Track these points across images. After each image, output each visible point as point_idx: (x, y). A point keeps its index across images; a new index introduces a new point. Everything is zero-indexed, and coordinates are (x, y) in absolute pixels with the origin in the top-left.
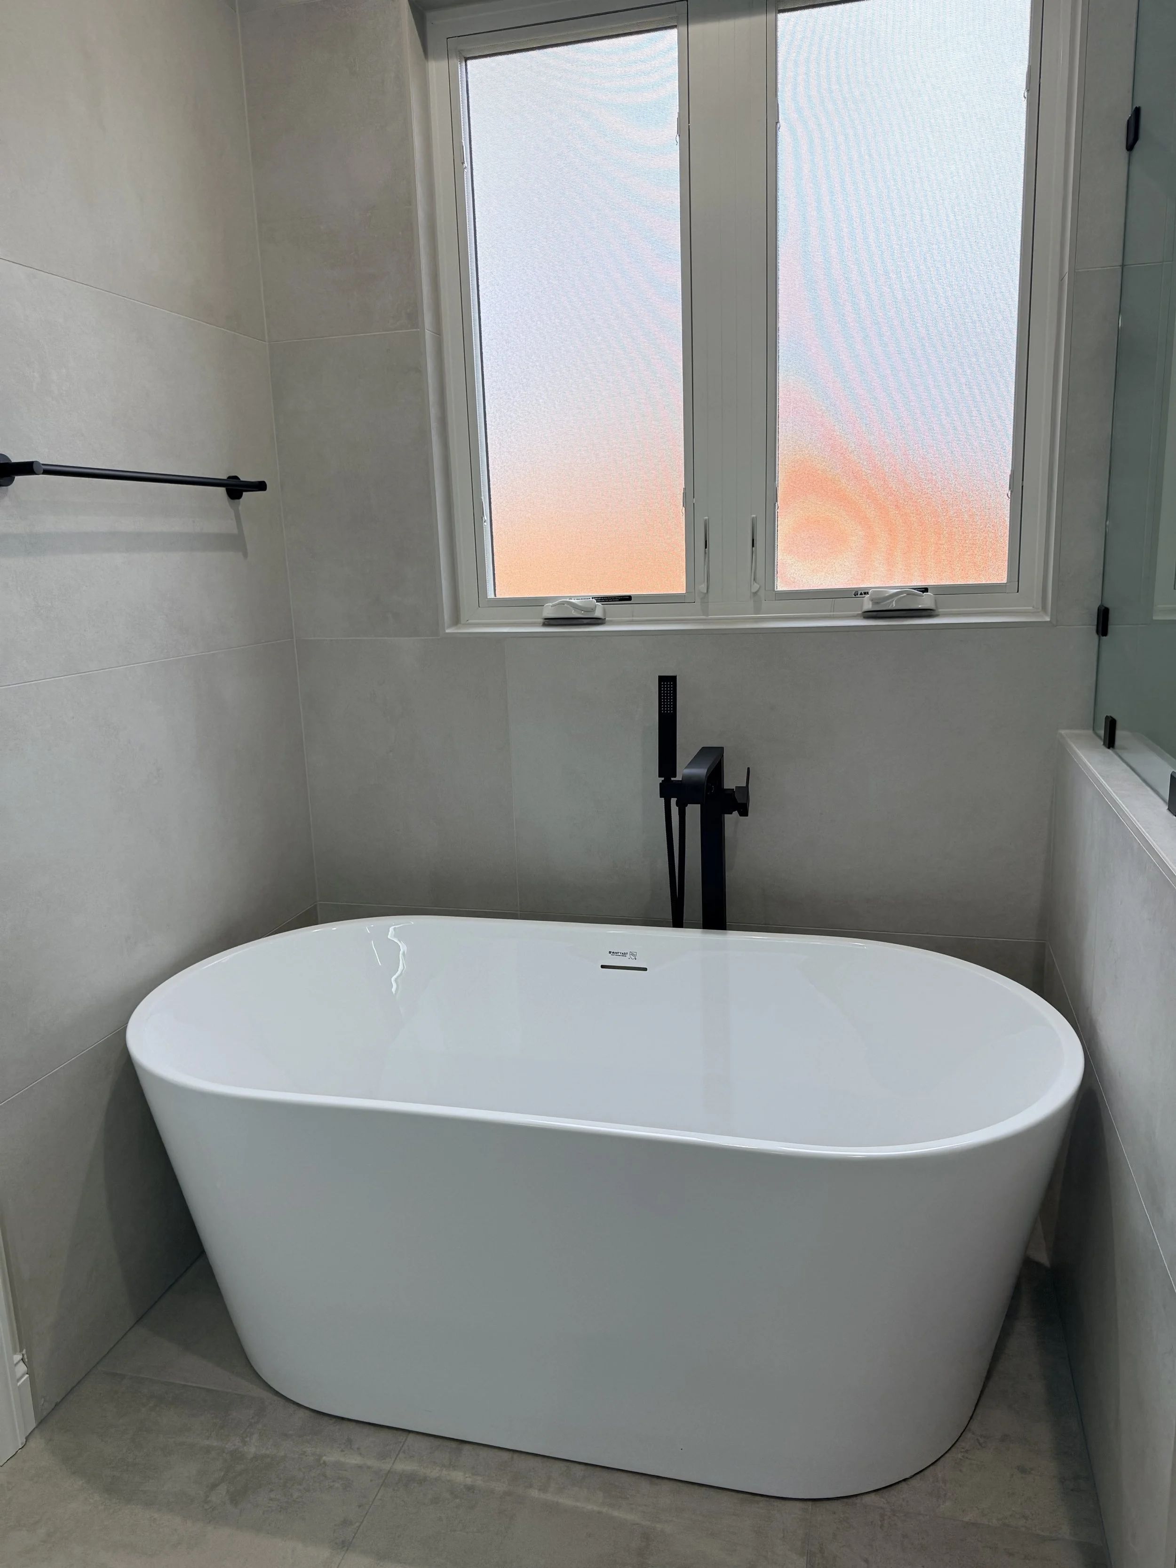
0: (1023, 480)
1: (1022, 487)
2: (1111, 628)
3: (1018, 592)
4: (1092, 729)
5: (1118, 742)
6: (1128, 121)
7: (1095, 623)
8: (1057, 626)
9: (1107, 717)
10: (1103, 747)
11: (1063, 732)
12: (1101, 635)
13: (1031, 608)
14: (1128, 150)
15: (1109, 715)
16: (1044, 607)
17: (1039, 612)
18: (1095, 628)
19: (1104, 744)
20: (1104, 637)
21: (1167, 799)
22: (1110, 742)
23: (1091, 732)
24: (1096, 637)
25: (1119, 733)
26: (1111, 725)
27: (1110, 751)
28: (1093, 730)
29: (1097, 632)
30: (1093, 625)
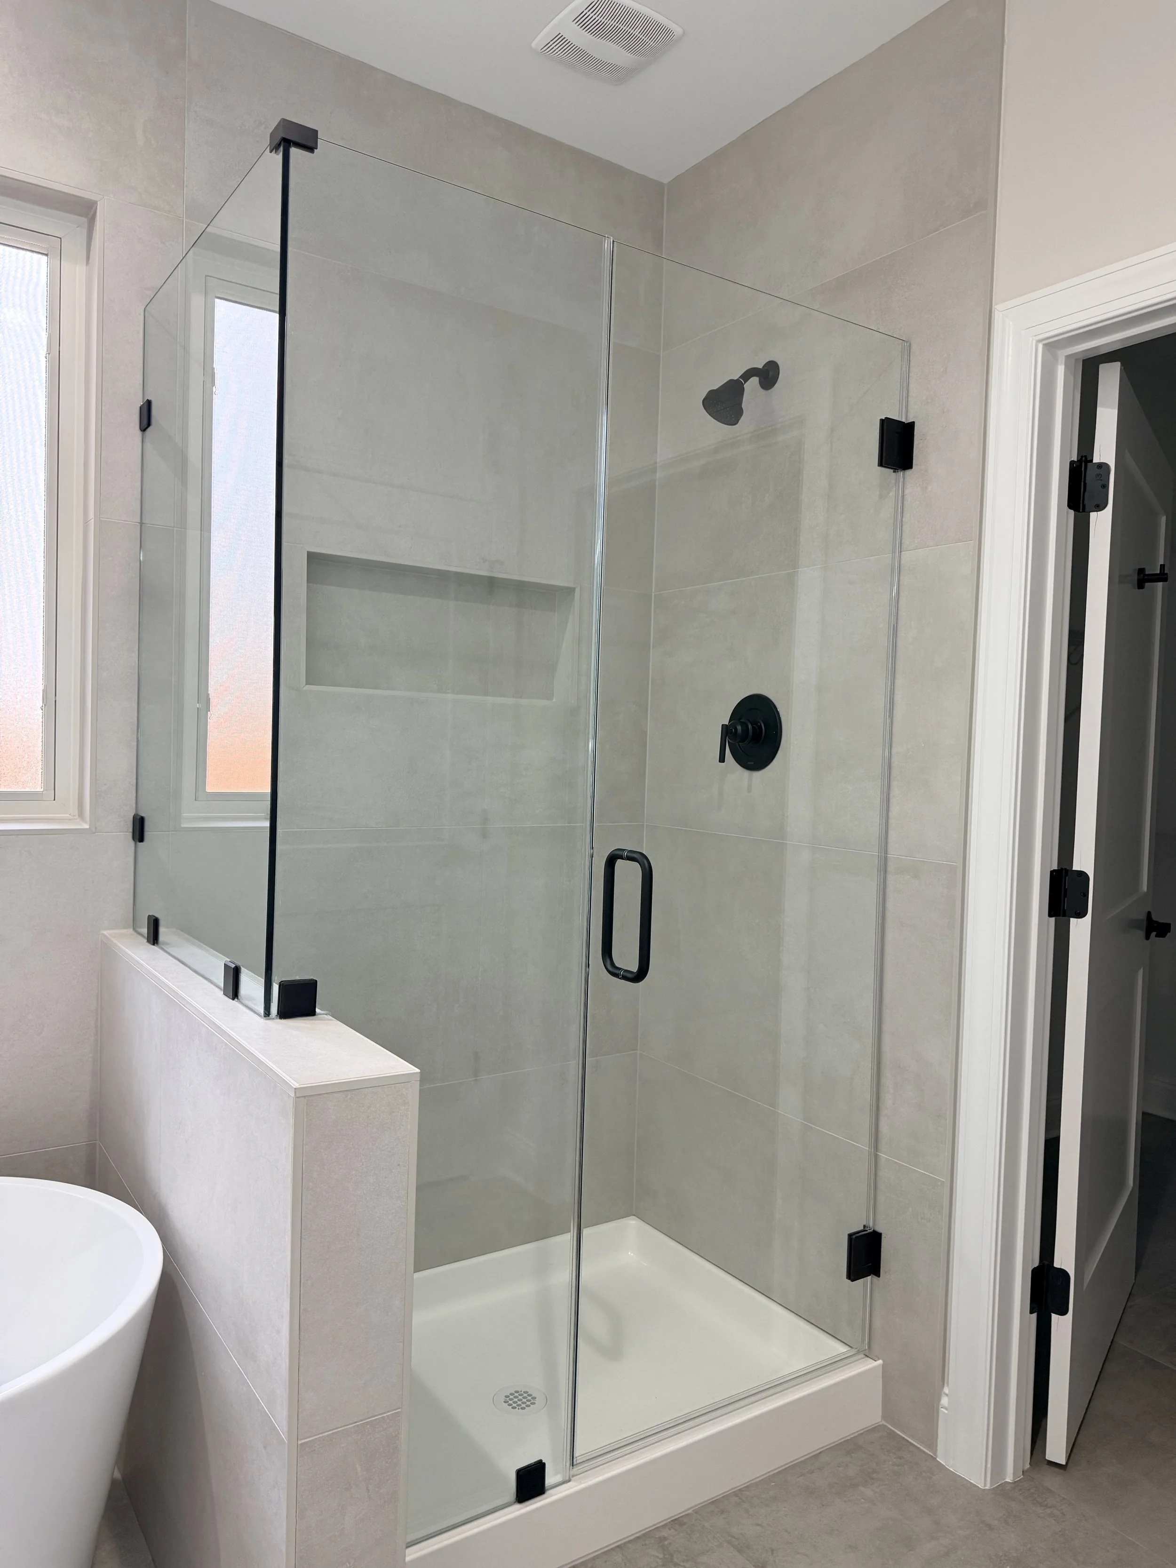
0: (56, 695)
1: (55, 701)
2: (147, 834)
3: (54, 800)
4: (132, 927)
5: (162, 938)
6: (140, 407)
7: (131, 830)
8: (95, 833)
9: (149, 916)
10: (148, 944)
11: (105, 932)
12: (138, 841)
13: (68, 815)
14: (141, 430)
15: (151, 914)
16: (81, 814)
17: (74, 819)
18: (130, 835)
19: (148, 941)
20: (141, 843)
21: (222, 986)
22: (154, 938)
23: (131, 930)
24: (132, 843)
25: (162, 930)
26: (154, 924)
27: (155, 948)
28: (134, 929)
29: (134, 838)
30: (130, 832)
